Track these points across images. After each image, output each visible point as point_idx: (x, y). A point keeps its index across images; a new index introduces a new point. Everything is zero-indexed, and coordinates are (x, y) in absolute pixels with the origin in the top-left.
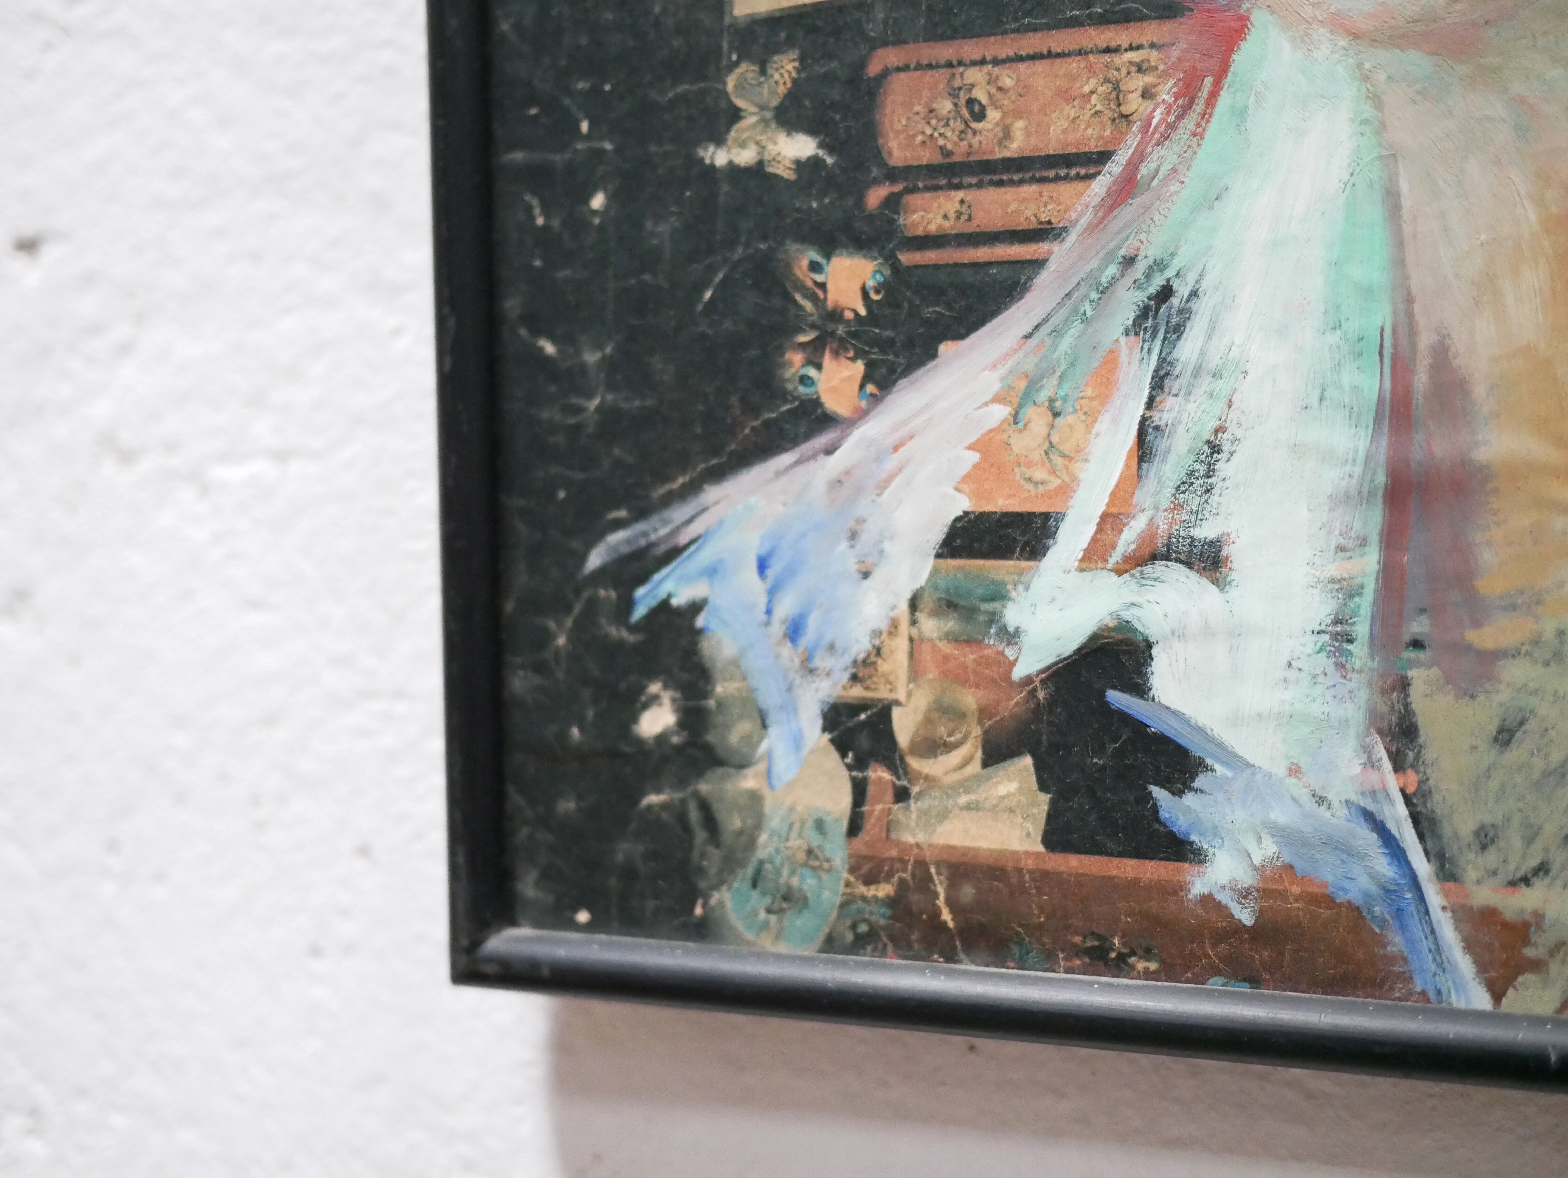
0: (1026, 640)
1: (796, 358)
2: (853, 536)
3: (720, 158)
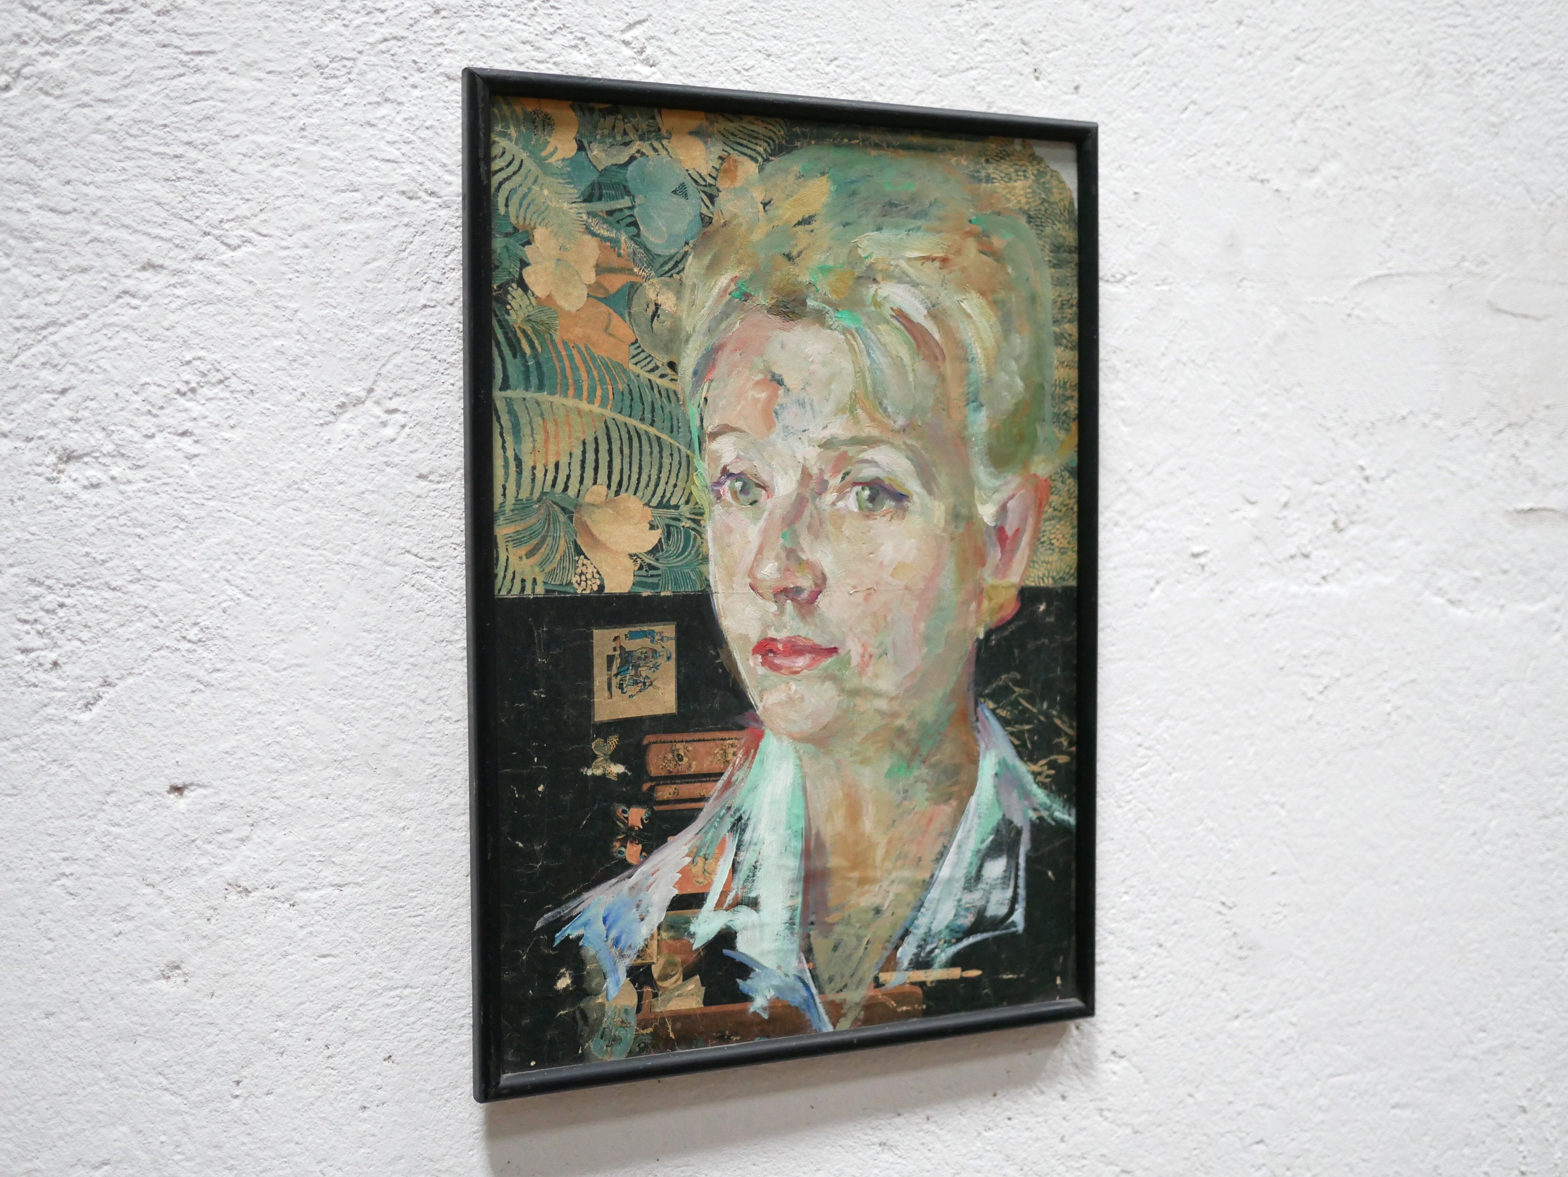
0: (698, 936)
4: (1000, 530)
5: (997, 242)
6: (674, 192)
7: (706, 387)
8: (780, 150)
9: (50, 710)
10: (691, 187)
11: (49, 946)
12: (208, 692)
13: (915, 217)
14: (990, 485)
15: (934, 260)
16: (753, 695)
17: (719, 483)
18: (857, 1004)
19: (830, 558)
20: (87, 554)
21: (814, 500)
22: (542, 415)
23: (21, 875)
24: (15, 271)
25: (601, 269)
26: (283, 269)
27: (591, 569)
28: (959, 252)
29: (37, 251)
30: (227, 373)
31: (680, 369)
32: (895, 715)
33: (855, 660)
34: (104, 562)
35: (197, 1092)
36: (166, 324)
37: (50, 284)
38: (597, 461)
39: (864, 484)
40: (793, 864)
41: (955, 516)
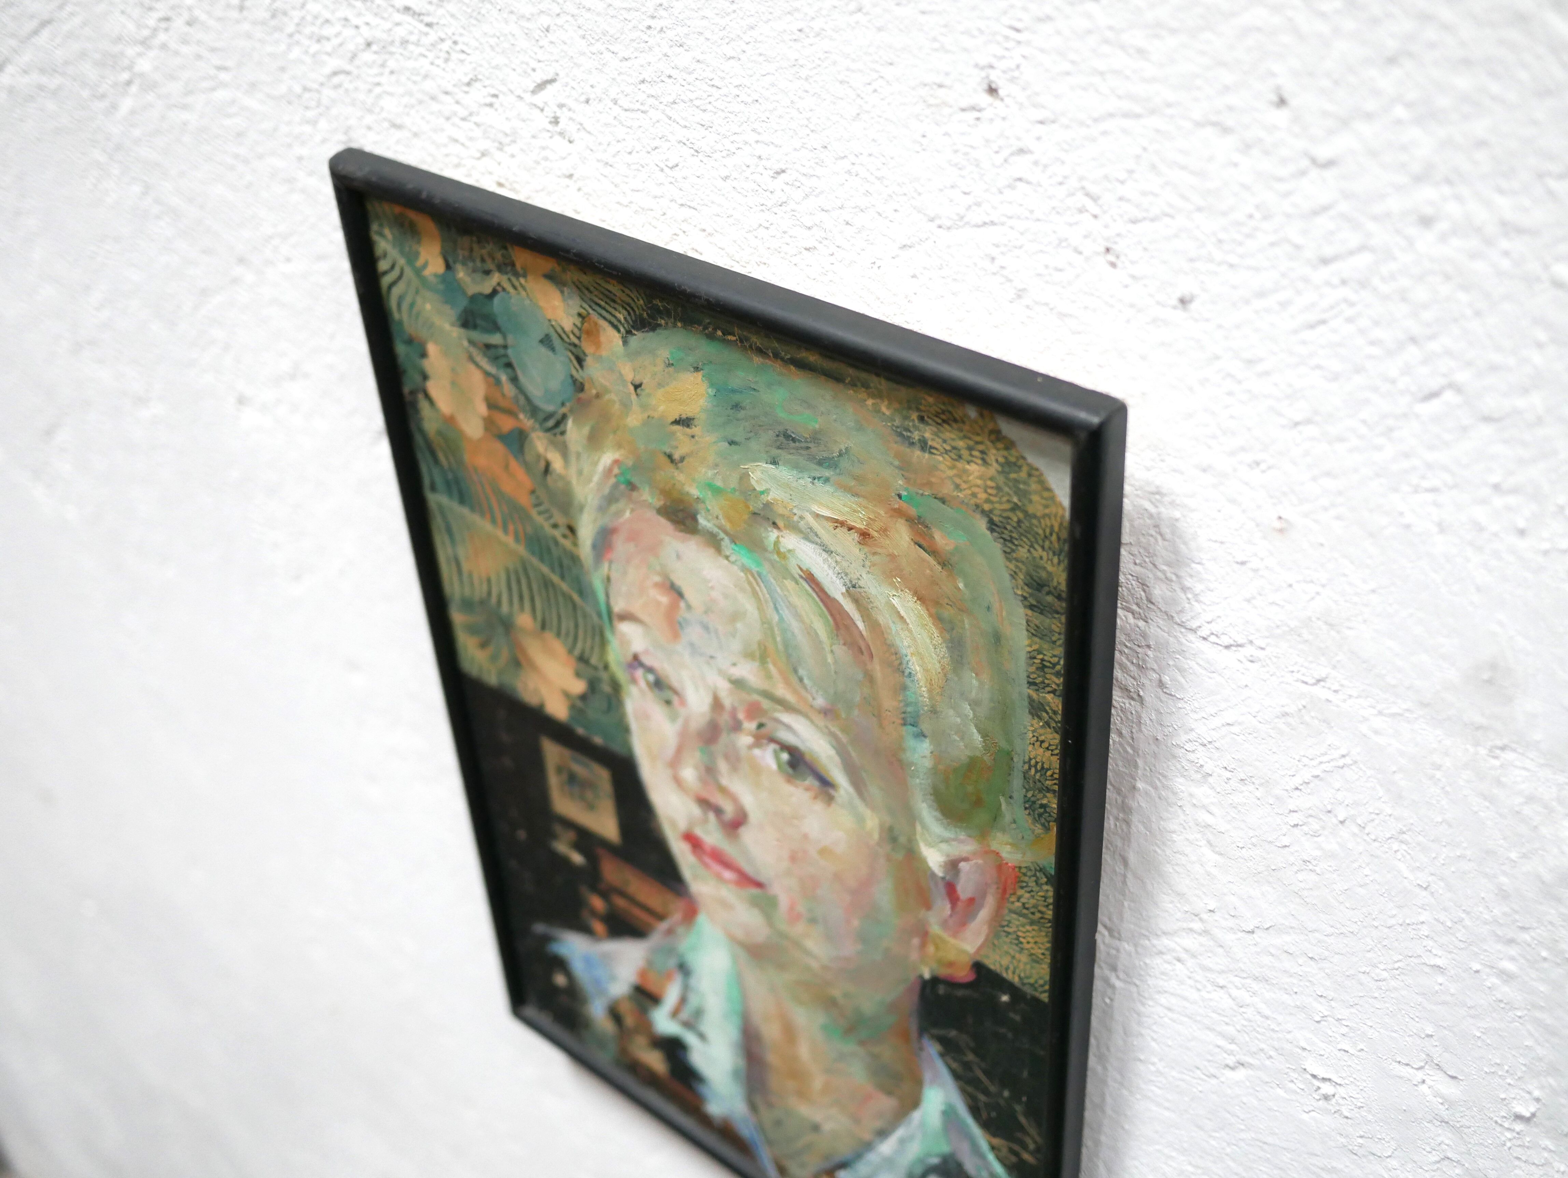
0: (658, 1026)
3: (555, 847)
4: (951, 890)
5: (941, 539)
6: (542, 342)
7: (606, 566)
8: (643, 323)
10: (556, 340)
13: (820, 463)
14: (937, 830)
15: (850, 528)
16: (685, 873)
17: (632, 667)
19: (750, 798)
21: (729, 731)
22: (468, 529)
25: (489, 404)
27: (531, 684)
28: (884, 531)
31: (579, 537)
32: (828, 983)
33: (784, 907)
38: (520, 592)
39: (782, 746)
40: (734, 1033)
41: (891, 837)
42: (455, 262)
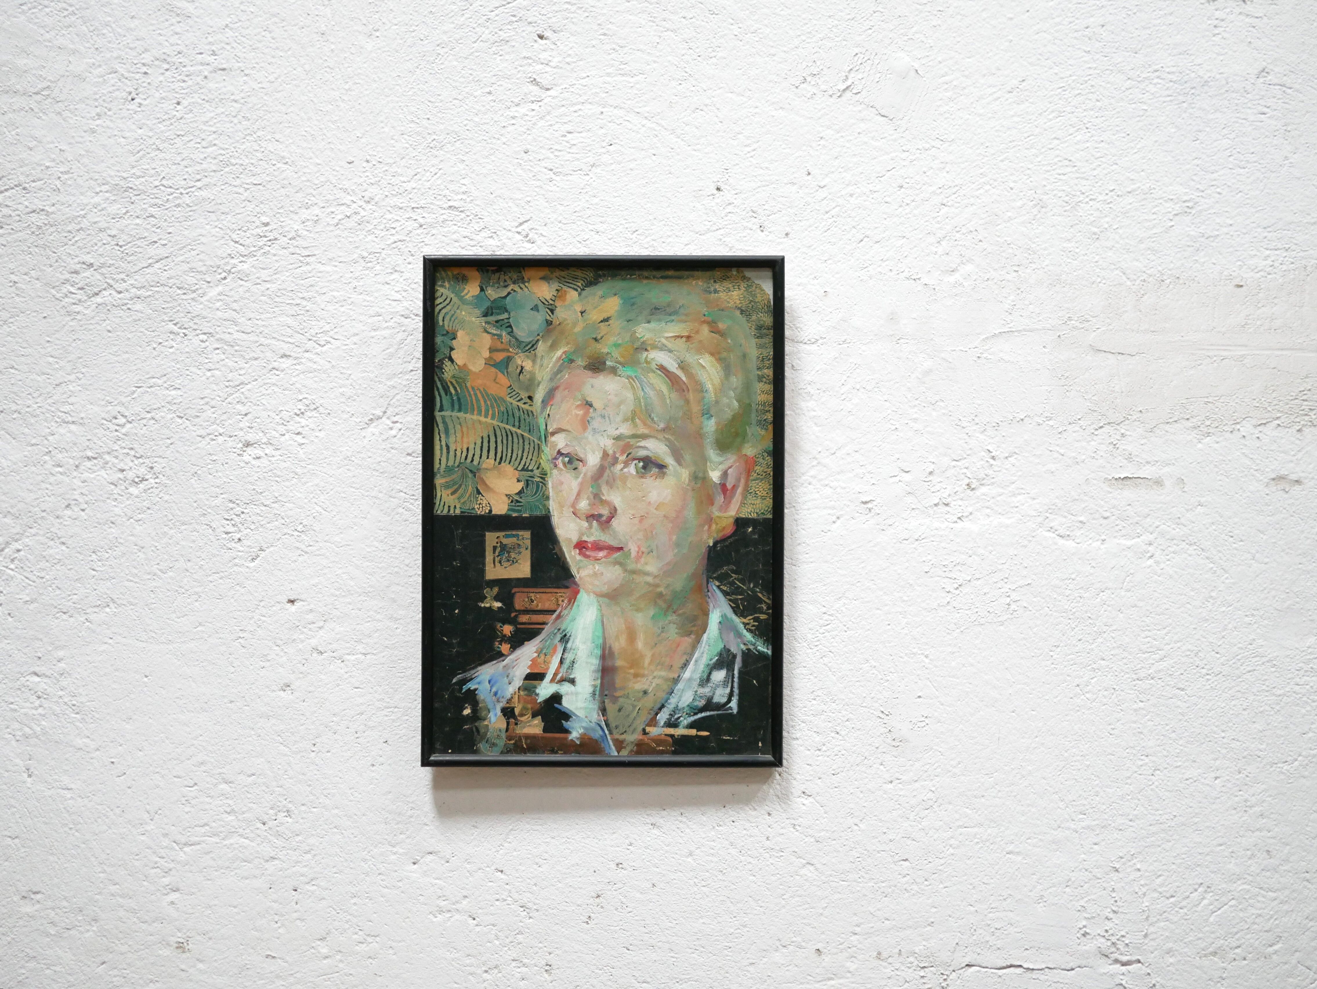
0: (540, 695)
1: (497, 643)
2: (508, 676)
3: (483, 605)
4: (723, 486)
5: (721, 326)
6: (532, 309)
7: (549, 409)
8: (591, 283)
9: (236, 561)
10: (541, 306)
11: (233, 670)
12: (306, 556)
13: (670, 315)
14: (717, 460)
15: (682, 337)
16: (574, 570)
17: (556, 459)
18: (632, 742)
19: (619, 499)
20: (254, 489)
21: (610, 467)
22: (460, 424)
23: (222, 636)
24: (227, 360)
25: (491, 350)
26: (345, 355)
27: (485, 502)
28: (697, 332)
29: (236, 351)
30: (318, 405)
31: (535, 400)
32: (657, 586)
33: (634, 554)
34: (261, 493)
35: (296, 746)
36: (291, 383)
37: (240, 366)
38: (489, 447)
39: (640, 460)
40: (595, 662)
41: (695, 477)
42: (486, 287)
